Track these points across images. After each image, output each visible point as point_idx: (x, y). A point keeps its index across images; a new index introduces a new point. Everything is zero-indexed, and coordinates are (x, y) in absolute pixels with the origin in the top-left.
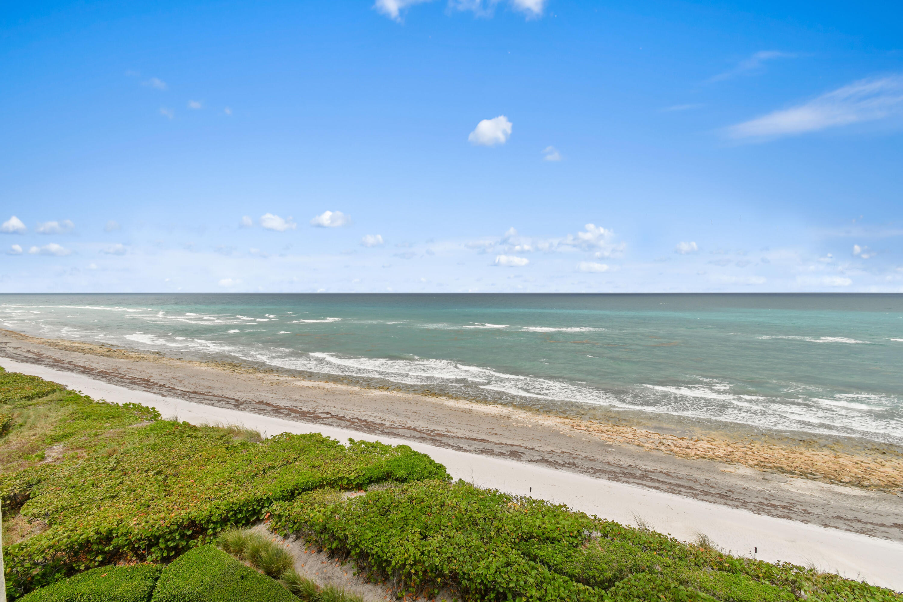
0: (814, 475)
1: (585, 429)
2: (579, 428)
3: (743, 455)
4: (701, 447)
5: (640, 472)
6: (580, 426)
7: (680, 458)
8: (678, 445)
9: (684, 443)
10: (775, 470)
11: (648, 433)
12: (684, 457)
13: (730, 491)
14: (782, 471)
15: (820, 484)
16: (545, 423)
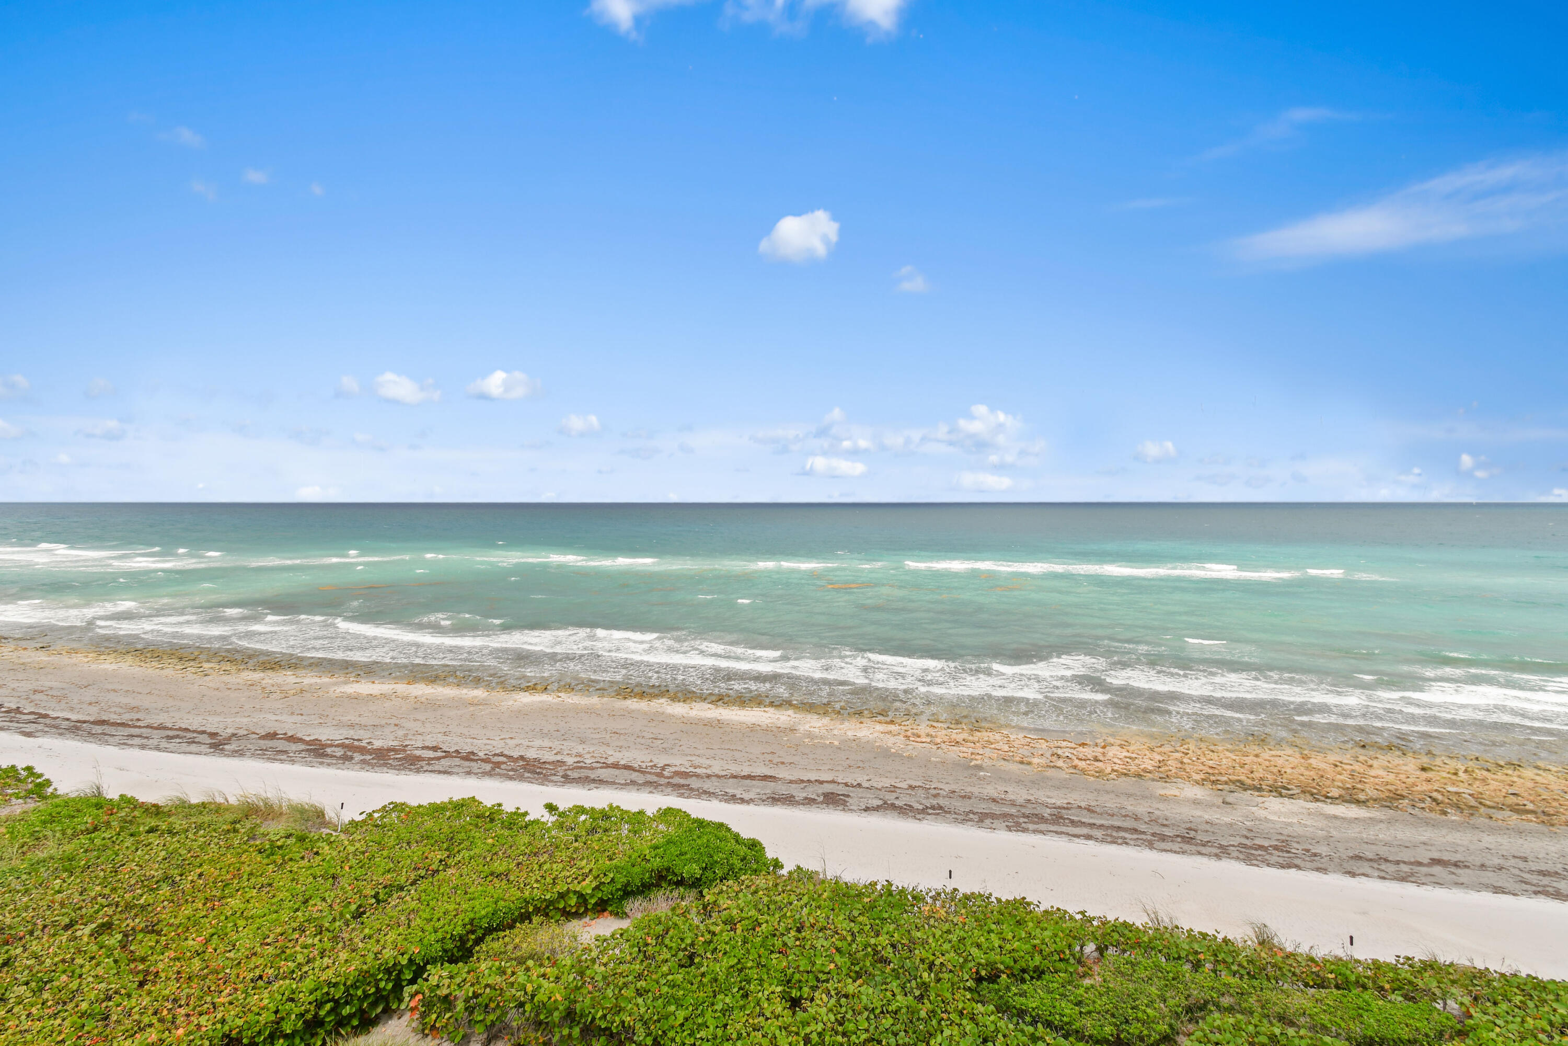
0: (1288, 789)
1: (928, 740)
2: (918, 739)
3: (1180, 765)
4: (1115, 756)
5: (1048, 811)
6: (919, 737)
7: (1092, 778)
8: (1081, 756)
9: (1088, 752)
10: (1232, 787)
11: (1029, 740)
12: (1098, 777)
13: (1190, 829)
14: (1244, 786)
15: (1301, 802)
16: (860, 734)
